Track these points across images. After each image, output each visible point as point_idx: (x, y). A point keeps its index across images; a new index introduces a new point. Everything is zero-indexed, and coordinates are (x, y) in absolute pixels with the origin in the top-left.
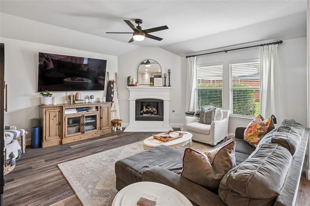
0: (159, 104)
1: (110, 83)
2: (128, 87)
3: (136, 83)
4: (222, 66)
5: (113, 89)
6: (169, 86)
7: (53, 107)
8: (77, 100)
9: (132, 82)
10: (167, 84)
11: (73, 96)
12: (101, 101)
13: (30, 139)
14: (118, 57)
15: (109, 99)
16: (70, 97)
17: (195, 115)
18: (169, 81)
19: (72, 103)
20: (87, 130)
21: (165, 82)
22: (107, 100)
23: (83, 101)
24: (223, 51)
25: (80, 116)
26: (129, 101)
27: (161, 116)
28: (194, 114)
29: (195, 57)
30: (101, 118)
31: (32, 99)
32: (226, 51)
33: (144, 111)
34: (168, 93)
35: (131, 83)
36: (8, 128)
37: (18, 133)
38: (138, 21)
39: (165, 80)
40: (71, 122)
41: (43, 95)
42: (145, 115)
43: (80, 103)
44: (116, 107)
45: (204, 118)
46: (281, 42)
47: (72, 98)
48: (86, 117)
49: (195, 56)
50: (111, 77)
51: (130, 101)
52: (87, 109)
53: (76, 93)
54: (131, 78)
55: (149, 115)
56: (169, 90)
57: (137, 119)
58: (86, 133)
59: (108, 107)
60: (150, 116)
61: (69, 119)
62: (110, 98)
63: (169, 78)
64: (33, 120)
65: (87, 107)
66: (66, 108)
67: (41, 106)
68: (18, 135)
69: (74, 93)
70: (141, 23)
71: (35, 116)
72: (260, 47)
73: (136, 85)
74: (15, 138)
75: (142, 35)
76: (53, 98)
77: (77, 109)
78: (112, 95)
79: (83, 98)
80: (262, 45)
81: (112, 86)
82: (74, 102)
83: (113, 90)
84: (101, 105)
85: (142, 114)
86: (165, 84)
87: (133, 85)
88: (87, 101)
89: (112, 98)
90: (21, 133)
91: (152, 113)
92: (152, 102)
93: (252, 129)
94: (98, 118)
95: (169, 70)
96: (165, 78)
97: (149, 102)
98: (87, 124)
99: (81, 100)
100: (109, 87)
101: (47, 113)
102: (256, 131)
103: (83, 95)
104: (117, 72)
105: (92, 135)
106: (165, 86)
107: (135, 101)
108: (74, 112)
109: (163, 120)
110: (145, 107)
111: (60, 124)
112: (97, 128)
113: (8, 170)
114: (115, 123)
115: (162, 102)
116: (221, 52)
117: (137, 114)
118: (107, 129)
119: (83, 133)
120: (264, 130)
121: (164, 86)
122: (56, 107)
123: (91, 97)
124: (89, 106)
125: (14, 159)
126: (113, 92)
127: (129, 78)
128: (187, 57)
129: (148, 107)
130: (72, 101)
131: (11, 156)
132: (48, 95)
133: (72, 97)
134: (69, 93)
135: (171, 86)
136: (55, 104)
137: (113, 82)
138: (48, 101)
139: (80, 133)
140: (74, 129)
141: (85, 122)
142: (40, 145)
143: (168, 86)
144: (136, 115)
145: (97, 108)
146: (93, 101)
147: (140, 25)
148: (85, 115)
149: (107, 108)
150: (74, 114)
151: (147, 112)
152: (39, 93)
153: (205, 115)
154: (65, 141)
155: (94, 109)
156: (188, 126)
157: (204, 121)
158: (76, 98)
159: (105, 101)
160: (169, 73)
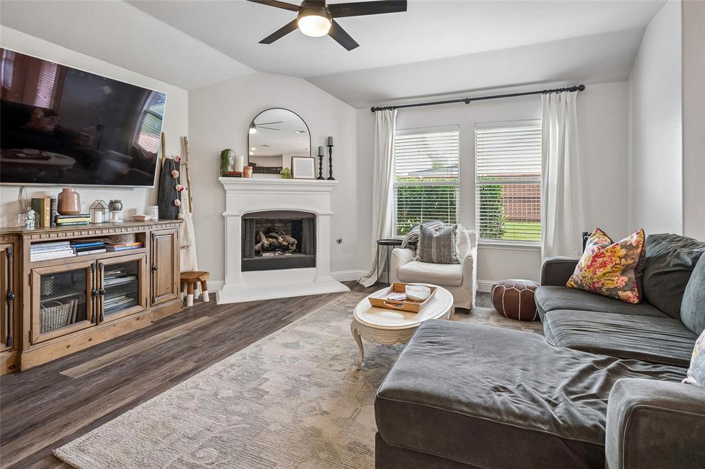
0: (305, 227)
1: (171, 165)
2: (221, 179)
3: (245, 168)
4: (457, 133)
5: (180, 184)
6: (331, 178)
8: (64, 214)
9: (234, 167)
10: (325, 174)
11: (52, 201)
12: (146, 218)
14: (189, 92)
15: (168, 209)
17: (403, 245)
18: (331, 166)
19: (47, 224)
20: (109, 311)
21: (321, 169)
22: (163, 216)
23: (87, 216)
24: (458, 101)
25: (88, 264)
26: (224, 218)
27: (310, 253)
28: (400, 244)
29: (396, 111)
30: (153, 269)
32: (467, 101)
33: (263, 245)
34: (329, 196)
35: (230, 169)
39: (321, 164)
42: (266, 255)
43: (78, 224)
44: (189, 236)
45: (434, 250)
46: (582, 88)
47: (47, 209)
48: (109, 268)
49: (395, 108)
51: (228, 218)
52: (108, 242)
53: (60, 190)
54: (231, 155)
55: (277, 254)
56: (330, 189)
57: (246, 267)
58: (106, 319)
59: (173, 235)
60: (282, 257)
61: (44, 277)
62: (173, 209)
63: (330, 160)
65: (107, 237)
66: (36, 238)
69: (54, 191)
72: (542, 95)
73: (244, 174)
77: (71, 242)
78: (177, 202)
79: (84, 209)
80: (545, 92)
81: (175, 173)
82: (54, 220)
83: (178, 187)
84: (154, 230)
85: (258, 253)
86: (321, 174)
87: (238, 175)
88: (100, 217)
89: (178, 209)
91: (284, 249)
92: (280, 221)
93: (606, 259)
94: (145, 268)
95: (330, 139)
96: (321, 159)
97: (272, 221)
98: (112, 291)
99: (78, 215)
100: (168, 178)
102: (618, 262)
103: (84, 197)
104: (186, 135)
105: (129, 325)
106: (320, 178)
107: (240, 218)
108: (65, 252)
109: (314, 265)
110: (265, 233)
111: (11, 297)
112: (144, 301)
114: (189, 281)
115: (311, 219)
116: (452, 102)
117: (247, 253)
118: (169, 303)
119: (97, 320)
120: (633, 259)
121: (318, 178)
123: (113, 206)
126: (180, 192)
127: (224, 155)
128: (373, 110)
129: (271, 234)
130: (47, 218)
133: (45, 203)
134: (32, 191)
135: (334, 179)
137: (178, 164)
139: (87, 323)
140: (61, 312)
141: (104, 284)
143: (329, 179)
144: (244, 256)
145: (139, 238)
146: (119, 217)
148: (105, 262)
149: (169, 238)
150: (66, 260)
151: (272, 248)
153: (434, 244)
154: (33, 358)
155: (131, 243)
156: (405, 270)
157: (434, 257)
158: (61, 208)
159: (156, 217)
160: (330, 146)
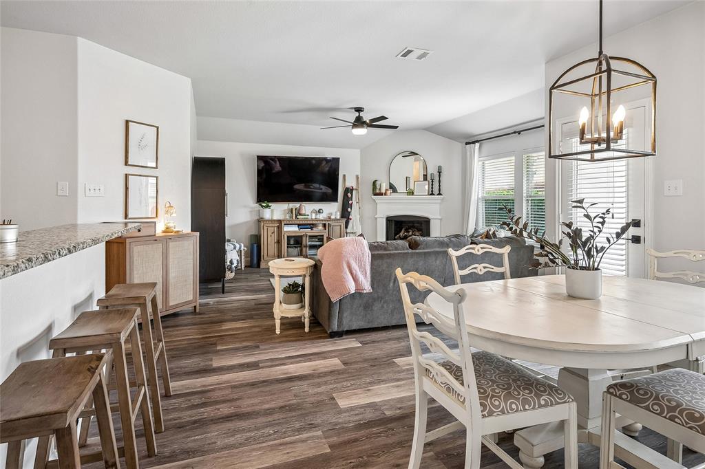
0: (424, 227)
1: (348, 191)
2: (373, 197)
3: (386, 190)
4: (513, 158)
5: (352, 200)
6: (439, 194)
7: (272, 221)
8: (300, 215)
9: (380, 189)
10: (436, 191)
11: (296, 209)
12: (333, 217)
13: (249, 259)
14: (361, 151)
15: (345, 214)
16: (292, 209)
18: (440, 186)
19: (294, 217)
21: (432, 188)
22: (342, 216)
23: (308, 215)
24: (512, 133)
25: (302, 234)
26: (376, 219)
29: (477, 145)
31: (251, 212)
32: (519, 132)
33: (400, 236)
34: (438, 206)
35: (378, 191)
36: (229, 241)
37: (238, 246)
38: (359, 110)
39: (432, 185)
40: (292, 242)
41: (262, 206)
43: (305, 218)
44: (355, 228)
47: (294, 212)
48: (311, 237)
49: (477, 141)
50: (351, 183)
51: (378, 219)
52: (312, 226)
53: (299, 205)
54: (378, 183)
56: (439, 201)
59: (341, 225)
61: (289, 237)
62: (347, 213)
63: (439, 181)
64: (251, 236)
65: (313, 224)
66: (286, 223)
67: (260, 220)
68: (237, 248)
69: (297, 205)
70: (362, 111)
71: (254, 232)
73: (385, 194)
74: (235, 248)
75: (363, 127)
76: (272, 211)
77: (299, 225)
78: (349, 210)
79: (307, 213)
81: (349, 195)
82: (296, 216)
83: (350, 202)
84: (330, 222)
86: (432, 191)
87: (381, 194)
88: (314, 216)
89: (349, 213)
90: (240, 247)
94: (326, 239)
95: (440, 168)
96: (432, 182)
98: (311, 247)
99: (305, 215)
100: (346, 197)
101: (266, 228)
103: (308, 209)
104: (359, 174)
106: (432, 194)
107: (385, 220)
108: (295, 228)
110: (405, 230)
111: (279, 242)
113: (230, 275)
115: (428, 221)
116: (509, 134)
121: (430, 195)
122: (274, 221)
123: (320, 211)
124: (314, 222)
125: (233, 266)
126: (351, 205)
127: (375, 183)
128: (467, 144)
130: (294, 215)
131: (231, 262)
132: (268, 206)
133: (294, 210)
134: (291, 205)
135: (442, 195)
136: (275, 218)
137: (352, 190)
138: (267, 214)
140: (295, 251)
141: (308, 243)
142: (259, 266)
145: (324, 225)
146: (321, 217)
147: (362, 114)
148: (308, 234)
149: (339, 227)
150: (295, 232)
152: (257, 205)
155: (320, 227)
158: (298, 213)
159: (338, 217)
160: (440, 172)
